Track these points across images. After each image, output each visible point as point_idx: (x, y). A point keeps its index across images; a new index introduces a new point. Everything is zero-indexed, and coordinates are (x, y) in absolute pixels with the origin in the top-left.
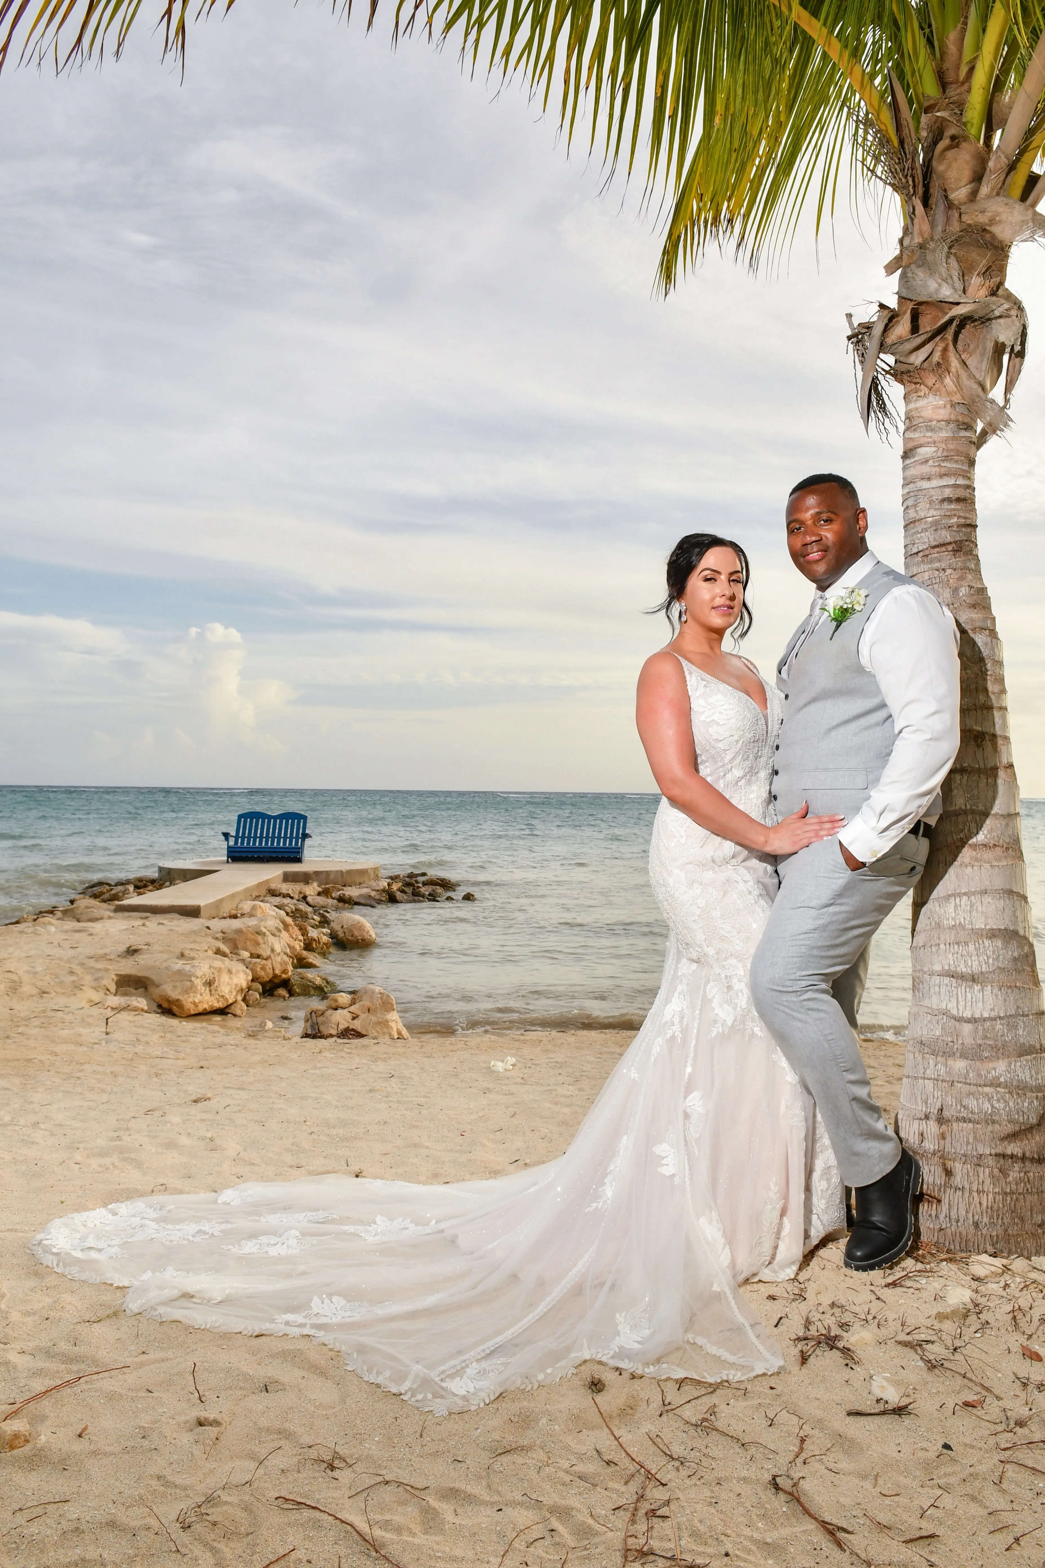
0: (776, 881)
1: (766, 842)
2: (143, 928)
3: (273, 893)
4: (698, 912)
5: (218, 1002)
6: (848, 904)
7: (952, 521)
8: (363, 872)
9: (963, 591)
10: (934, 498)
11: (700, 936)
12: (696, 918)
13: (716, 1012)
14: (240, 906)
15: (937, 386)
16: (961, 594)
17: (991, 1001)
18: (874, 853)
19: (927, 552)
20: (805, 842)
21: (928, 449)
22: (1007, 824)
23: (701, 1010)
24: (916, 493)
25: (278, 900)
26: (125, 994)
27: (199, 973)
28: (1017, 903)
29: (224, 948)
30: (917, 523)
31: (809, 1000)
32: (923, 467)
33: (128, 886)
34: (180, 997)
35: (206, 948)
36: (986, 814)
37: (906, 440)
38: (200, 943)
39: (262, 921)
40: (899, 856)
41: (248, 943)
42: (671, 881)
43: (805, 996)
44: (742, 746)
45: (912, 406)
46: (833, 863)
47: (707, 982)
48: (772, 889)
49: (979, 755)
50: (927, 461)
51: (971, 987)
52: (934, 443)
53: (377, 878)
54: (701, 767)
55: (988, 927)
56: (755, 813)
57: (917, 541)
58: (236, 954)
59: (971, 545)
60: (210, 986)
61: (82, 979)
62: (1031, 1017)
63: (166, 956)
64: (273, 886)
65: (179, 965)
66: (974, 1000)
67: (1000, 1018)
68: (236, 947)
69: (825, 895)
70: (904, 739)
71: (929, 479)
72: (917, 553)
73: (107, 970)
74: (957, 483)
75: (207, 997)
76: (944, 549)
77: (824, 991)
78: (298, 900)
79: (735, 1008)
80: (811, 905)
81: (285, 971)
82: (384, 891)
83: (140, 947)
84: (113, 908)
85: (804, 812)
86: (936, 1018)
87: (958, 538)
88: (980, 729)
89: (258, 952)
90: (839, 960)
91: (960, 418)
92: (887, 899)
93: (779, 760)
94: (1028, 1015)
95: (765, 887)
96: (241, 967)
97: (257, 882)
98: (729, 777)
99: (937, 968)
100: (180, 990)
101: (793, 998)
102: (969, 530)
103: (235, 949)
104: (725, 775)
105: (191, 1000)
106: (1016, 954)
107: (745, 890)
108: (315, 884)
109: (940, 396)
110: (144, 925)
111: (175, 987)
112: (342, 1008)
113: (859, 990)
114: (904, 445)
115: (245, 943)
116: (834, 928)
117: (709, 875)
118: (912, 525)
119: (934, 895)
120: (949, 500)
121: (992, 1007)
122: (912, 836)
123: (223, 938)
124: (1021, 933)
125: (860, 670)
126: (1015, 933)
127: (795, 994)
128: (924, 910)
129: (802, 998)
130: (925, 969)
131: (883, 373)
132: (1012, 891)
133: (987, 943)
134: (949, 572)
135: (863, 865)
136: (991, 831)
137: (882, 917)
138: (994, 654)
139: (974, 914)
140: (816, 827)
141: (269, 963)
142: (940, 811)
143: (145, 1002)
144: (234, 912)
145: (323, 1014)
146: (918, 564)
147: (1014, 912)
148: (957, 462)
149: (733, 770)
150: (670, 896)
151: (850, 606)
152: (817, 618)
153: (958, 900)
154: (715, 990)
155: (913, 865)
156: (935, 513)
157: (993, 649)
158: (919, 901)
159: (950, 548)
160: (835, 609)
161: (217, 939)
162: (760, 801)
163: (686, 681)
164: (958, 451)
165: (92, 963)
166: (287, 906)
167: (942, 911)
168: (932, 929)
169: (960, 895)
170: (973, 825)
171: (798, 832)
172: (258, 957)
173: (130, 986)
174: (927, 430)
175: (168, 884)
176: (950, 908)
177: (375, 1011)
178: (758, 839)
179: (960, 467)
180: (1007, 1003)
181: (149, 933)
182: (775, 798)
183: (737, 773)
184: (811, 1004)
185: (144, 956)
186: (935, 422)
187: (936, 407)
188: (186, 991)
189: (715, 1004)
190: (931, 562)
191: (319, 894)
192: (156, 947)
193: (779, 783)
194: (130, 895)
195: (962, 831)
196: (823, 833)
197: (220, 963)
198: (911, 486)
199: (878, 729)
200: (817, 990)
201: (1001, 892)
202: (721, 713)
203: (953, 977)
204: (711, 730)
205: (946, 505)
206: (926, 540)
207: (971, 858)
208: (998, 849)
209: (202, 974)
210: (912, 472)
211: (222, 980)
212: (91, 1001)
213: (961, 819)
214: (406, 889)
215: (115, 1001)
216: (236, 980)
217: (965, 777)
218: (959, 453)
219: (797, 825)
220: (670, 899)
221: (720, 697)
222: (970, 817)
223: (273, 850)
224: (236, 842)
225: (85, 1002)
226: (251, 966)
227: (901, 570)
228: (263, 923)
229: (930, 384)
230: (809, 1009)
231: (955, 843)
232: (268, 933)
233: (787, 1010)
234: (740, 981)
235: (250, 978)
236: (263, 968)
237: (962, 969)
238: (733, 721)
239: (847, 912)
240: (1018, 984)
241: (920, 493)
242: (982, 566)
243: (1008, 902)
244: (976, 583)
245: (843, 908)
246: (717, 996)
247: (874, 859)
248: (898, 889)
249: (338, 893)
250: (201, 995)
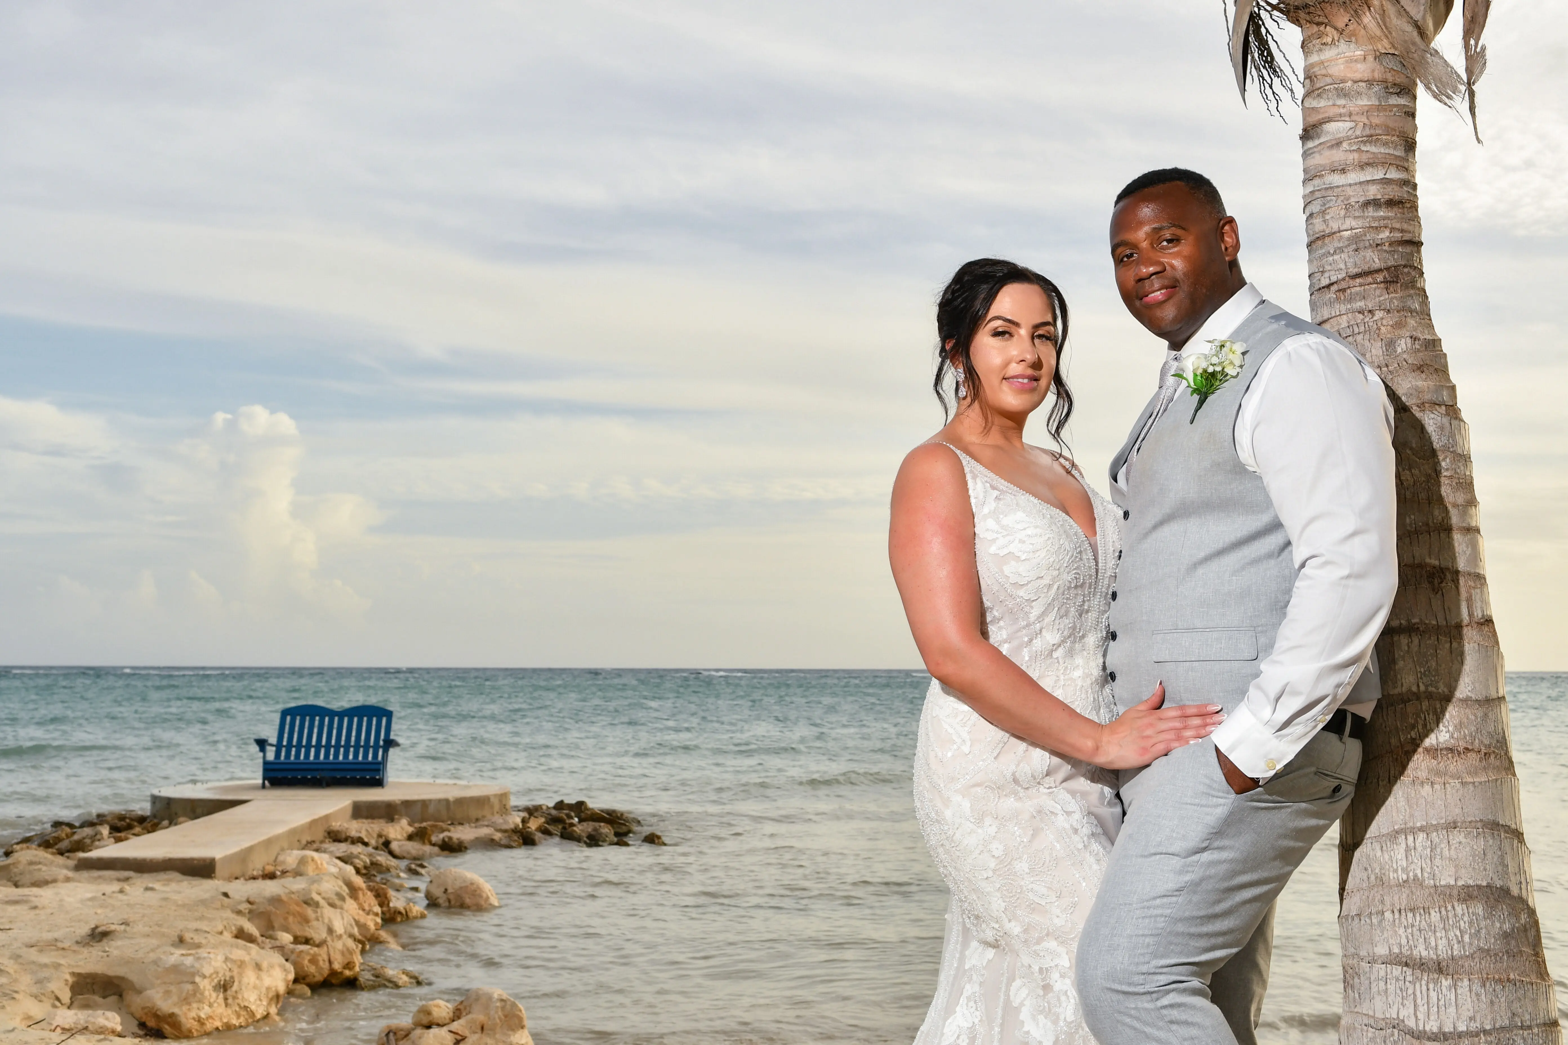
0: (1118, 810)
1: (1097, 748)
2: (120, 896)
3: (335, 837)
4: (992, 864)
5: (238, 1016)
6: (1231, 848)
7: (1382, 236)
8: (481, 802)
9: (1402, 345)
10: (1352, 200)
11: (997, 904)
12: (990, 874)
13: (1026, 1029)
14: (281, 858)
15: (1351, 27)
16: (1399, 350)
17: (1469, 1005)
18: (1271, 763)
19: (1343, 285)
20: (1161, 747)
21: (1340, 124)
22: (1486, 715)
23: (1002, 1025)
24: (1323, 193)
25: (342, 848)
26: (86, 1006)
27: (207, 970)
28: (1506, 844)
29: (251, 928)
30: (1327, 240)
31: (1172, 1006)
32: (1334, 151)
33: (99, 828)
34: (176, 1010)
35: (220, 928)
36: (1447, 699)
37: (1306, 111)
38: (210, 920)
39: (314, 882)
40: (1313, 769)
41: (291, 919)
42: (948, 814)
43: (1165, 1001)
44: (1057, 594)
45: (1314, 58)
46: (1208, 782)
47: (1011, 979)
48: (1111, 825)
49: (1436, 603)
50: (1338, 144)
51: (1436, 982)
52: (1350, 115)
53: (504, 810)
54: (992, 629)
55: (1460, 883)
56: (1081, 703)
57: (1328, 268)
58: (271, 937)
59: (1413, 273)
60: (225, 990)
61: (16, 981)
62: (1536, 1030)
63: (154, 942)
64: (336, 825)
65: (175, 956)
66: (1442, 1003)
67: (1485, 1032)
68: (270, 926)
69: (1195, 835)
70: (1308, 577)
71: (1343, 171)
72: (1328, 286)
73: (57, 966)
74: (1387, 176)
75: (220, 1009)
76: (1370, 279)
77: (1196, 992)
78: (376, 848)
79: (1055, 1022)
80: (1171, 850)
81: (349, 965)
82: (515, 831)
83: (113, 927)
84: (71, 863)
85: (1156, 700)
86: (1383, 1033)
87: (1391, 263)
88: (1437, 563)
89: (309, 936)
90: (1220, 940)
91: (1390, 77)
92: (1296, 839)
93: (1117, 616)
94: (1530, 1027)
95: (1100, 821)
96: (277, 958)
97: (308, 819)
98: (1038, 643)
99: (1381, 950)
100: (175, 998)
101: (1145, 1003)
102: (1408, 249)
103: (269, 929)
104: (1031, 640)
105: (193, 1014)
106: (1507, 927)
107: (1067, 826)
108: (404, 822)
109: (1357, 42)
110: (121, 891)
111: (167, 993)
112: (438, 1025)
113: (1257, 989)
114: (1304, 119)
115: (286, 919)
116: (1210, 887)
117: (1009, 803)
118: (1320, 242)
119: (1373, 830)
120: (1375, 203)
121: (1471, 1014)
122: (1332, 737)
123: (250, 912)
124: (1515, 891)
125: (1239, 469)
126: (1505, 892)
127: (1148, 997)
128: (1357, 854)
129: (1159, 1003)
130: (1363, 953)
131: (1269, 8)
132: (1498, 824)
133: (1460, 909)
134: (1379, 315)
135: (1255, 782)
136: (1460, 726)
137: (1289, 868)
138: (1455, 443)
139: (1437, 861)
140: (1177, 724)
141: (322, 952)
142: (1376, 694)
143: (118, 1019)
144: (270, 869)
145: (407, 1035)
146: (1331, 303)
147: (1502, 857)
148: (1385, 144)
149: (1044, 632)
150: (947, 838)
151: (1218, 369)
152: (1171, 390)
153: (1410, 838)
154: (1024, 992)
155: (1336, 783)
156: (1354, 224)
157: (1452, 435)
158: (1350, 841)
159: (1380, 277)
160: (1195, 375)
161: (239, 913)
162: (1089, 682)
163: (967, 490)
164: (1387, 127)
165: (33, 954)
166: (357, 857)
167: (1387, 857)
168: (1371, 888)
169: (1414, 831)
170: (1431, 717)
171: (1149, 732)
172: (307, 941)
173: (94, 993)
174: (1338, 96)
175: (166, 823)
176: (1399, 852)
177: (493, 1029)
178: (1083, 743)
179: (1391, 151)
180: (1496, 1007)
181: (128, 905)
182: (1113, 676)
183: (1051, 637)
184: (1175, 1014)
185: (119, 943)
186: (1349, 84)
187: (1352, 60)
188: (186, 1000)
189: (1025, 1015)
190: (1350, 300)
191: (410, 838)
192: (139, 928)
193: (1118, 653)
194: (102, 843)
195: (1413, 727)
196: (1188, 733)
197: (242, 952)
198: (1316, 182)
199: (1272, 562)
200: (1184, 991)
201: (1479, 825)
202: (1022, 541)
203: (1407, 965)
204: (1007, 570)
205: (1371, 212)
206: (1342, 266)
207: (1430, 771)
208: (1472, 756)
209: (212, 971)
210: (1317, 160)
211: (245, 980)
212: (29, 1018)
213: (1410, 708)
214: (551, 828)
215: (68, 1017)
216: (267, 981)
217: (1416, 641)
218: (1388, 131)
219: (1146, 721)
220: (945, 842)
221: (1020, 515)
222: (1425, 704)
223: (336, 767)
224: (278, 754)
225: (18, 1019)
226: (293, 957)
227: (1305, 315)
228: (315, 887)
229: (1341, 24)
230: (1172, 1022)
231: (1402, 746)
232: (322, 903)
233: (1137, 1025)
234: (1063, 976)
235: (291, 976)
236: (313, 961)
237: (1421, 951)
238: (1043, 554)
239: (1231, 861)
240: (1512, 976)
241: (1330, 193)
242: (1432, 306)
243: (1491, 842)
244: (1423, 333)
245: (1225, 855)
246: (1027, 1003)
247: (1271, 773)
248: (1313, 822)
249: (441, 836)
250: (211, 1005)
